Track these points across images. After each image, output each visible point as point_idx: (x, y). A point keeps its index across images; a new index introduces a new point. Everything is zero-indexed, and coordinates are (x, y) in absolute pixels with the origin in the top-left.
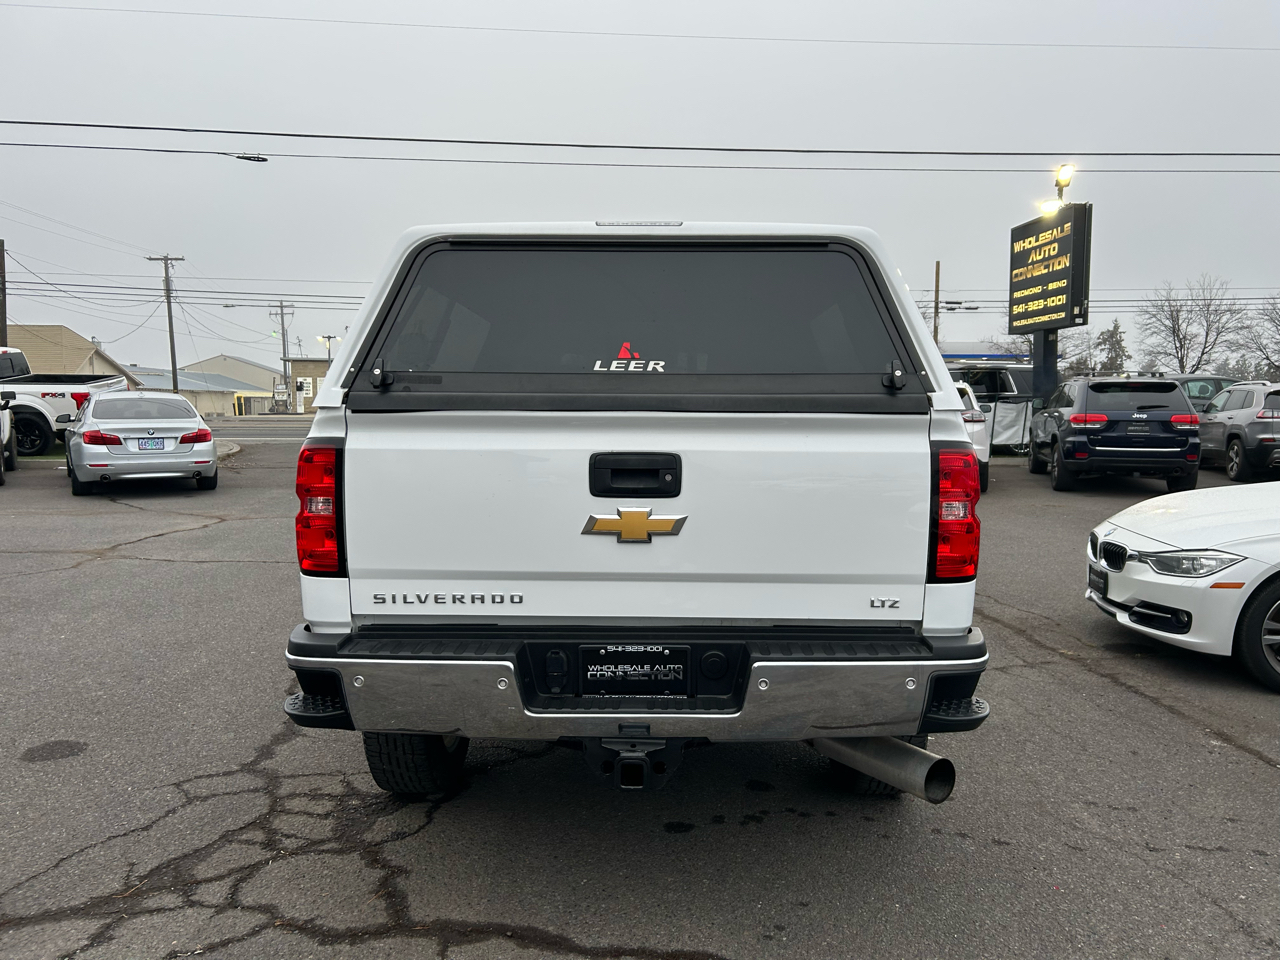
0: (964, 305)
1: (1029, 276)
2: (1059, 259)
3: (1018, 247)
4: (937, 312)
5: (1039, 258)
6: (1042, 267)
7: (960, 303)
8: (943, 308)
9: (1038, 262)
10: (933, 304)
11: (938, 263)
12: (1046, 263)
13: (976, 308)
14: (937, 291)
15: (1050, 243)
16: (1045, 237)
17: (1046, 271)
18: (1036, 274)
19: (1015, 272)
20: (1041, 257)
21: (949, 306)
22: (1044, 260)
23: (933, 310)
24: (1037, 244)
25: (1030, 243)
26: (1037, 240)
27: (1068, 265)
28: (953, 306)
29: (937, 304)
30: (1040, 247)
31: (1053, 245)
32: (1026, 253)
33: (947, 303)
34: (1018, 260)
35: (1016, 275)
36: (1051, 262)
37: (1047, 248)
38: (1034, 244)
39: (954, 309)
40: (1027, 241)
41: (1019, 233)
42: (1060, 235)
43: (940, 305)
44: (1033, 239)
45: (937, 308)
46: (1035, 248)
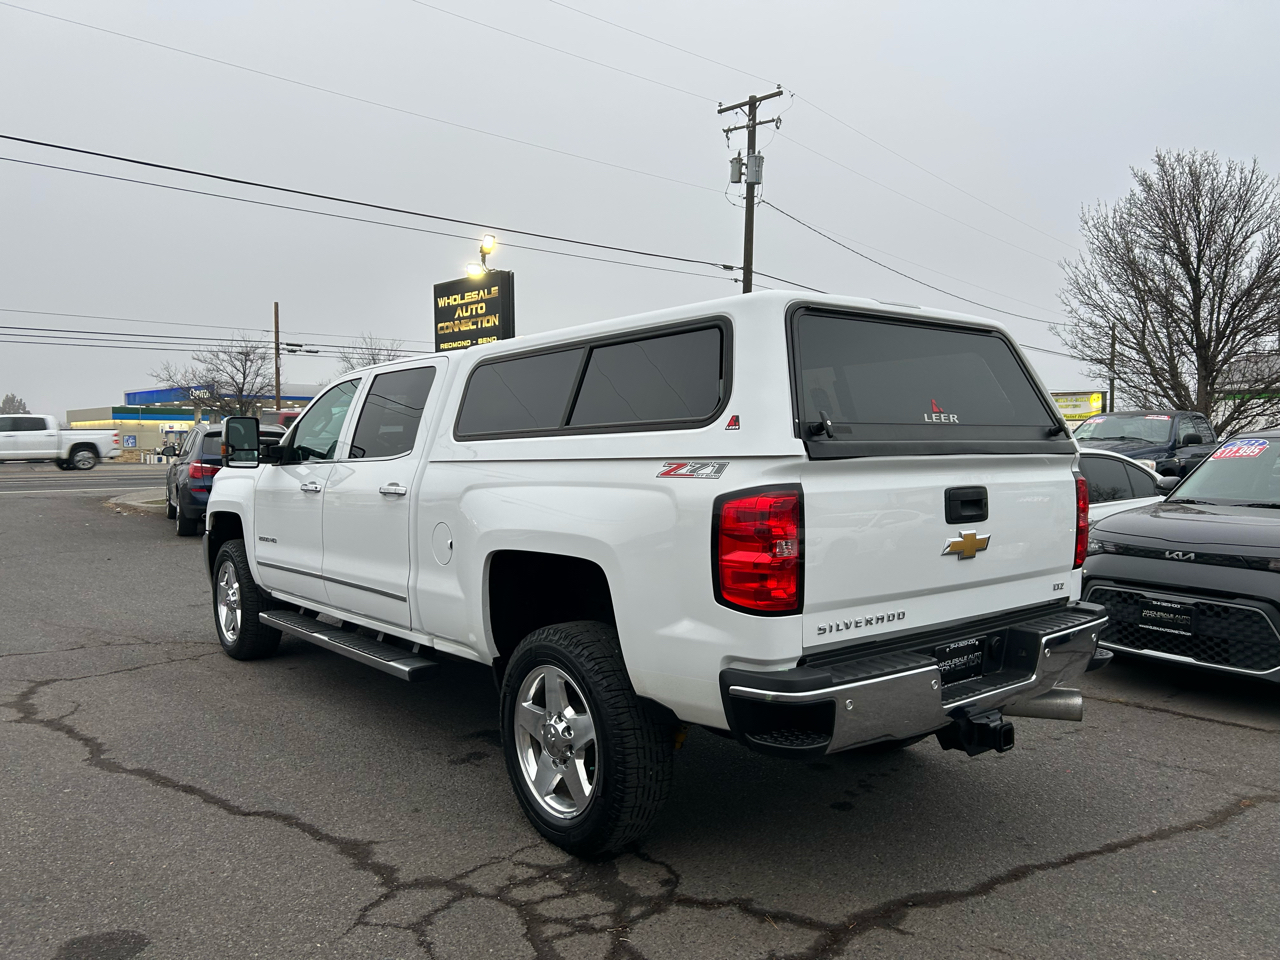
0: (304, 348)
1: (456, 330)
2: (488, 318)
3: (442, 303)
4: (278, 354)
5: (466, 315)
6: (470, 324)
7: (301, 346)
8: (284, 349)
9: (464, 318)
10: (273, 345)
11: (276, 304)
12: (474, 320)
13: (317, 352)
14: (277, 332)
15: (478, 302)
16: (470, 296)
17: (475, 327)
18: (463, 328)
19: (440, 325)
20: (468, 314)
21: (290, 348)
22: (471, 316)
23: (273, 351)
24: (463, 302)
25: (454, 300)
26: (463, 298)
27: (497, 323)
28: (294, 348)
29: (277, 345)
30: (467, 305)
31: (481, 305)
32: (452, 310)
33: (288, 345)
34: (442, 315)
35: (442, 328)
36: (479, 320)
37: (474, 307)
38: (459, 301)
39: (295, 351)
40: (452, 298)
41: (442, 290)
42: (487, 297)
43: (281, 346)
44: (458, 297)
45: (277, 349)
46: (461, 306)
